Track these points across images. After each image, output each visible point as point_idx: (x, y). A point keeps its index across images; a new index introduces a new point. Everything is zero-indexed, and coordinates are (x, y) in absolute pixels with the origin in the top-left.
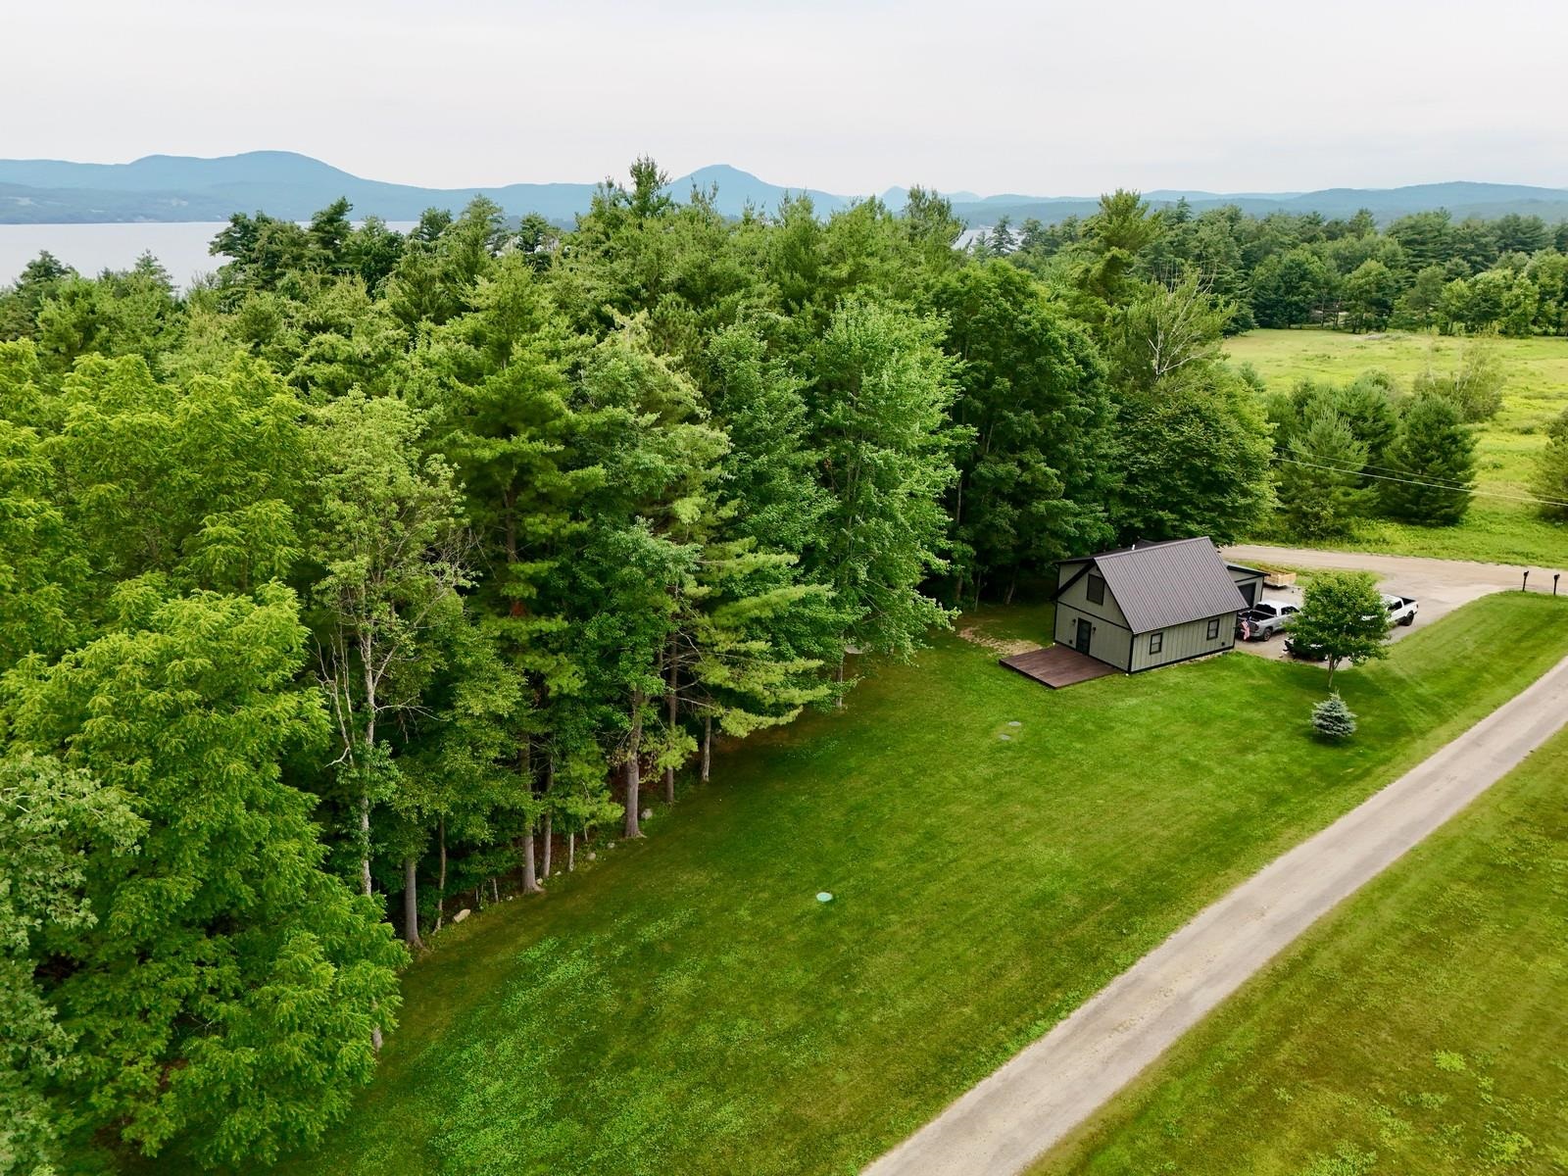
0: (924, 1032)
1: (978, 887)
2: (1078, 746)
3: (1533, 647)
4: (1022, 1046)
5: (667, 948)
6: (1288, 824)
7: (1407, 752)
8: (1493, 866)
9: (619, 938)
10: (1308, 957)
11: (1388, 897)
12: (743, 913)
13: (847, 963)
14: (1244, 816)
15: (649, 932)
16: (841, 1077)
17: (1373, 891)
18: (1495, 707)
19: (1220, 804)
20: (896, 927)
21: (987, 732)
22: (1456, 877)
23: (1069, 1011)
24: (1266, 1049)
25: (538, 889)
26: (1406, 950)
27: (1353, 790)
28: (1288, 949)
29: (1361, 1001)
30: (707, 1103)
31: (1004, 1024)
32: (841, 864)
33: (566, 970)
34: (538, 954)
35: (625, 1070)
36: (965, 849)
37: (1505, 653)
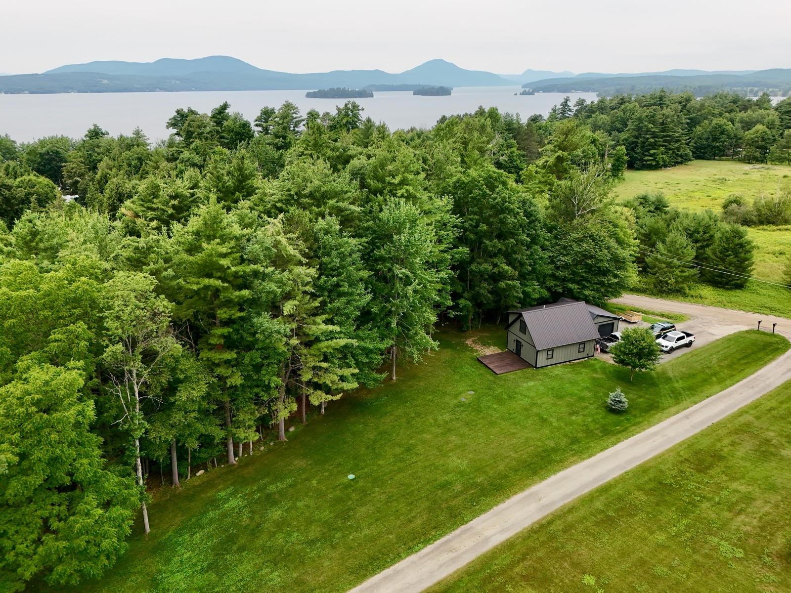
0: (369, 545)
1: (420, 477)
2: (495, 406)
3: (746, 364)
4: (408, 555)
5: (277, 497)
6: (573, 455)
7: (651, 419)
8: (661, 483)
9: (259, 490)
10: (550, 523)
11: (602, 496)
12: (314, 482)
13: (349, 509)
14: (555, 450)
15: (272, 488)
16: (327, 563)
17: (596, 492)
18: (707, 397)
19: (547, 442)
20: (376, 494)
21: (456, 396)
22: (639, 488)
23: (434, 541)
24: (511, 566)
25: (235, 462)
26: (597, 524)
27: (613, 439)
28: (543, 518)
29: (563, 547)
30: (268, 570)
31: (405, 544)
32: (365, 461)
33: (233, 503)
34: (224, 494)
35: (241, 552)
36: (422, 457)
37: (730, 366)
